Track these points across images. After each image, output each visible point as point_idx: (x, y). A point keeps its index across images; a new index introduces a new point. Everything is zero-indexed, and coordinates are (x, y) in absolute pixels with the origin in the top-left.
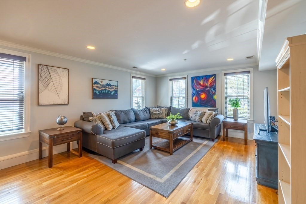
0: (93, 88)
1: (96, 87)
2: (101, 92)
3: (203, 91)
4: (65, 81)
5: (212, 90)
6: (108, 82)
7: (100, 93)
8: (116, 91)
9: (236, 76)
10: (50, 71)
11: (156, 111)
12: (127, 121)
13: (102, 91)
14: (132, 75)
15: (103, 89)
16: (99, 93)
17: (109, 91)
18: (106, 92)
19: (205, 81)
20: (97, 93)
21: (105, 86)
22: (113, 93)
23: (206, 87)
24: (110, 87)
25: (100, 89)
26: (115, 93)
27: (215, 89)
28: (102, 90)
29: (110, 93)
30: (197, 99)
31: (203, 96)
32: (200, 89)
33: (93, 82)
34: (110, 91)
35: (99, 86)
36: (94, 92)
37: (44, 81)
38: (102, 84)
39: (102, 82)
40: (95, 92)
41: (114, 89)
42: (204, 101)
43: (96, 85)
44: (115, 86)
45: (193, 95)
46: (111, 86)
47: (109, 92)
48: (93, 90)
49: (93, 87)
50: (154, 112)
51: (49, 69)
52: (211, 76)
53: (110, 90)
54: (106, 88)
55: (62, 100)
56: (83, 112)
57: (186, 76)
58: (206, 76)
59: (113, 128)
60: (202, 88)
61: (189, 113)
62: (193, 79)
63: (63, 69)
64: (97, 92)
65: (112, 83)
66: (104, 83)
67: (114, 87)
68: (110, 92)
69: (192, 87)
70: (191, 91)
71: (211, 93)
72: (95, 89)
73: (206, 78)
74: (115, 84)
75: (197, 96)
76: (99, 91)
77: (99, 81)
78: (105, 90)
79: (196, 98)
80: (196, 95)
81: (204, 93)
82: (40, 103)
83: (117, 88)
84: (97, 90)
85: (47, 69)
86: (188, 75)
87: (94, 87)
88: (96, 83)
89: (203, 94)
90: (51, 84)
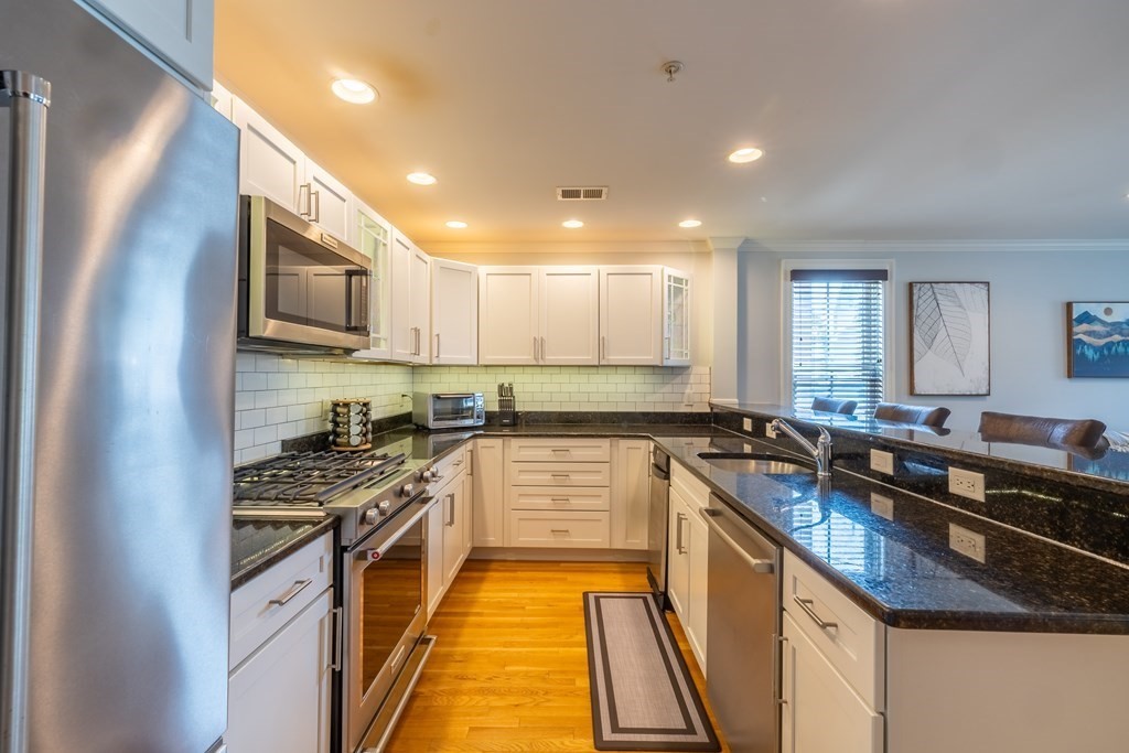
0: (1075, 337)
1: (1084, 333)
2: (1106, 352)
4: (978, 321)
7: (1102, 355)
10: (939, 296)
13: (1109, 349)
15: (1117, 338)
16: (1096, 358)
20: (1091, 357)
21: (1125, 326)
25: (1102, 342)
28: (1109, 346)
33: (1075, 316)
35: (1097, 327)
36: (1079, 352)
37: (925, 327)
38: (1109, 319)
39: (1108, 311)
40: (1083, 354)
43: (1084, 327)
48: (1072, 344)
49: (1070, 333)
51: (936, 290)
55: (971, 381)
63: (973, 286)
64: (1090, 353)
66: (1122, 314)
72: (1079, 341)
76: (1097, 349)
77: (1097, 310)
82: (918, 390)
84: (1090, 345)
85: (930, 293)
87: (1077, 334)
88: (1087, 318)
90: (942, 334)
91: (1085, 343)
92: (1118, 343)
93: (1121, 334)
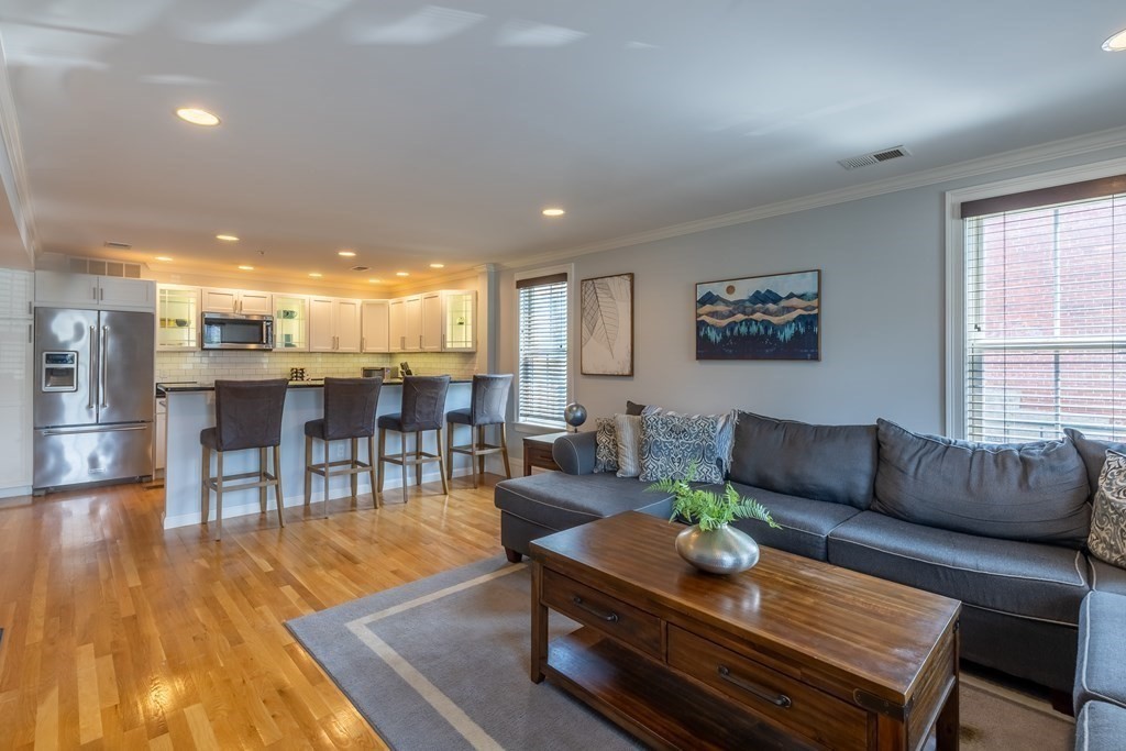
0: (698, 319)
1: (707, 315)
2: (728, 333)
6: (761, 285)
7: (724, 336)
8: (811, 322)
10: (597, 290)
13: (732, 330)
14: (954, 199)
15: (740, 317)
16: (718, 339)
17: (767, 324)
18: (754, 329)
20: (713, 339)
21: (748, 304)
22: (788, 333)
24: (771, 306)
25: (725, 322)
26: (802, 330)
28: (731, 326)
29: (774, 335)
33: (698, 299)
34: (774, 326)
35: (720, 308)
36: (702, 334)
37: (590, 318)
38: (731, 298)
39: (730, 290)
40: (706, 335)
41: (794, 314)
43: (708, 308)
44: (801, 297)
46: (776, 299)
47: (766, 329)
48: (700, 325)
49: (698, 315)
51: (596, 285)
53: (775, 320)
54: (754, 312)
55: (619, 363)
63: (620, 278)
64: (713, 335)
65: (783, 287)
66: (744, 291)
67: (794, 302)
68: (770, 332)
72: (703, 322)
74: (807, 284)
76: (718, 330)
77: (719, 290)
78: (748, 322)
82: (584, 370)
83: (815, 303)
84: (712, 327)
87: (700, 315)
88: (710, 299)
91: (708, 325)
92: (741, 322)
93: (744, 313)
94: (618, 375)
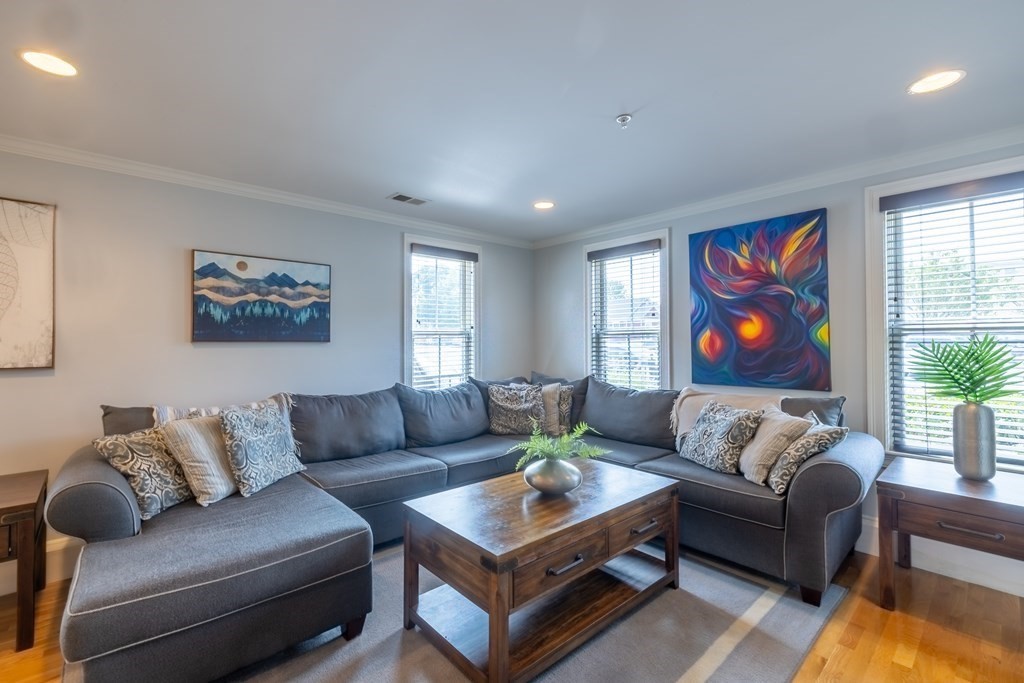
0: (196, 293)
1: (211, 289)
2: (238, 312)
3: (752, 303)
5: (807, 296)
6: (280, 269)
7: (233, 317)
8: (323, 308)
9: (967, 204)
11: (516, 399)
12: (354, 446)
13: (243, 310)
14: (409, 239)
15: (253, 297)
16: (225, 318)
17: (283, 307)
18: (269, 311)
19: (762, 250)
20: (218, 318)
21: (262, 284)
22: (304, 317)
23: (770, 279)
24: (287, 290)
25: (234, 300)
26: (316, 315)
27: (821, 290)
28: (243, 305)
29: (291, 318)
30: (718, 343)
31: (751, 329)
32: (732, 293)
33: (195, 269)
34: (291, 310)
35: (228, 283)
36: (201, 311)
38: (243, 275)
39: (242, 266)
40: (207, 314)
41: (310, 301)
42: (757, 353)
43: (210, 281)
44: (316, 286)
45: (699, 324)
46: (293, 284)
47: (282, 311)
48: (197, 301)
49: (194, 288)
50: (508, 405)
52: (795, 221)
53: (291, 303)
54: (269, 293)
55: (16, 347)
56: (102, 407)
57: (662, 234)
58: (768, 222)
59: (236, 493)
60: (744, 289)
61: (673, 414)
62: (697, 241)
63: (22, 207)
64: (217, 314)
65: (299, 274)
66: (258, 270)
67: (309, 289)
68: (287, 314)
69: (695, 284)
70: (688, 303)
71: (796, 310)
72: (203, 298)
73: (770, 233)
74: (319, 275)
75: (718, 330)
76: (225, 308)
77: (228, 264)
78: (263, 304)
79: (712, 342)
80: (715, 323)
81: (756, 313)
83: (326, 293)
84: (217, 304)
86: (670, 230)
87: (199, 289)
88: (212, 271)
89: (754, 318)
91: (211, 301)
92: (255, 302)
93: (259, 294)
94: (15, 370)
